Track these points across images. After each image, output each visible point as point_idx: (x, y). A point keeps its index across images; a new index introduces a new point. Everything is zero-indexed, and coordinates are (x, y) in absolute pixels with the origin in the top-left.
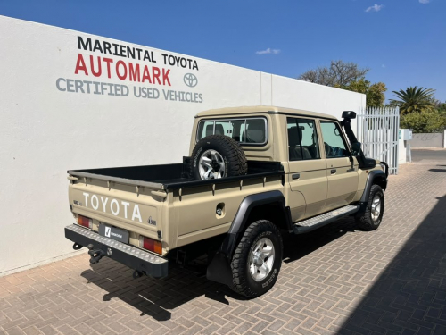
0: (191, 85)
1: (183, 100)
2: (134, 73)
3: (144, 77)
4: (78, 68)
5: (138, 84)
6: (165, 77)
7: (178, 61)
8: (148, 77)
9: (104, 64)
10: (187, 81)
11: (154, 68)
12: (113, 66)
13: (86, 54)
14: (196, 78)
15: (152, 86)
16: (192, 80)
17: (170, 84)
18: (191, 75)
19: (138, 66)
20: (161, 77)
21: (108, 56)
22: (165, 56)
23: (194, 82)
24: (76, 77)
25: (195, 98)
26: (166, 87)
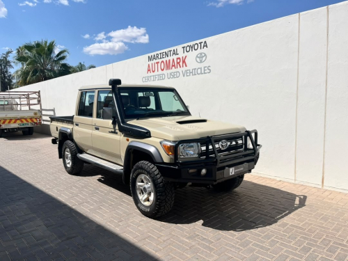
0: (201, 62)
1: (195, 74)
2: (168, 66)
3: (173, 66)
4: (149, 70)
5: (169, 71)
6: (184, 62)
7: (191, 47)
8: (174, 66)
9: (156, 65)
10: (198, 60)
11: (178, 59)
12: (159, 64)
13: (150, 63)
14: (205, 55)
15: (176, 70)
16: (202, 57)
17: (186, 66)
18: (201, 54)
19: (169, 61)
20: (181, 63)
21: (157, 61)
22: (183, 48)
23: (204, 59)
24: (147, 75)
25: (205, 70)
26: (185, 68)
